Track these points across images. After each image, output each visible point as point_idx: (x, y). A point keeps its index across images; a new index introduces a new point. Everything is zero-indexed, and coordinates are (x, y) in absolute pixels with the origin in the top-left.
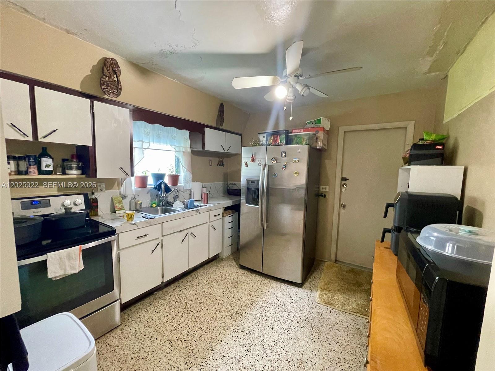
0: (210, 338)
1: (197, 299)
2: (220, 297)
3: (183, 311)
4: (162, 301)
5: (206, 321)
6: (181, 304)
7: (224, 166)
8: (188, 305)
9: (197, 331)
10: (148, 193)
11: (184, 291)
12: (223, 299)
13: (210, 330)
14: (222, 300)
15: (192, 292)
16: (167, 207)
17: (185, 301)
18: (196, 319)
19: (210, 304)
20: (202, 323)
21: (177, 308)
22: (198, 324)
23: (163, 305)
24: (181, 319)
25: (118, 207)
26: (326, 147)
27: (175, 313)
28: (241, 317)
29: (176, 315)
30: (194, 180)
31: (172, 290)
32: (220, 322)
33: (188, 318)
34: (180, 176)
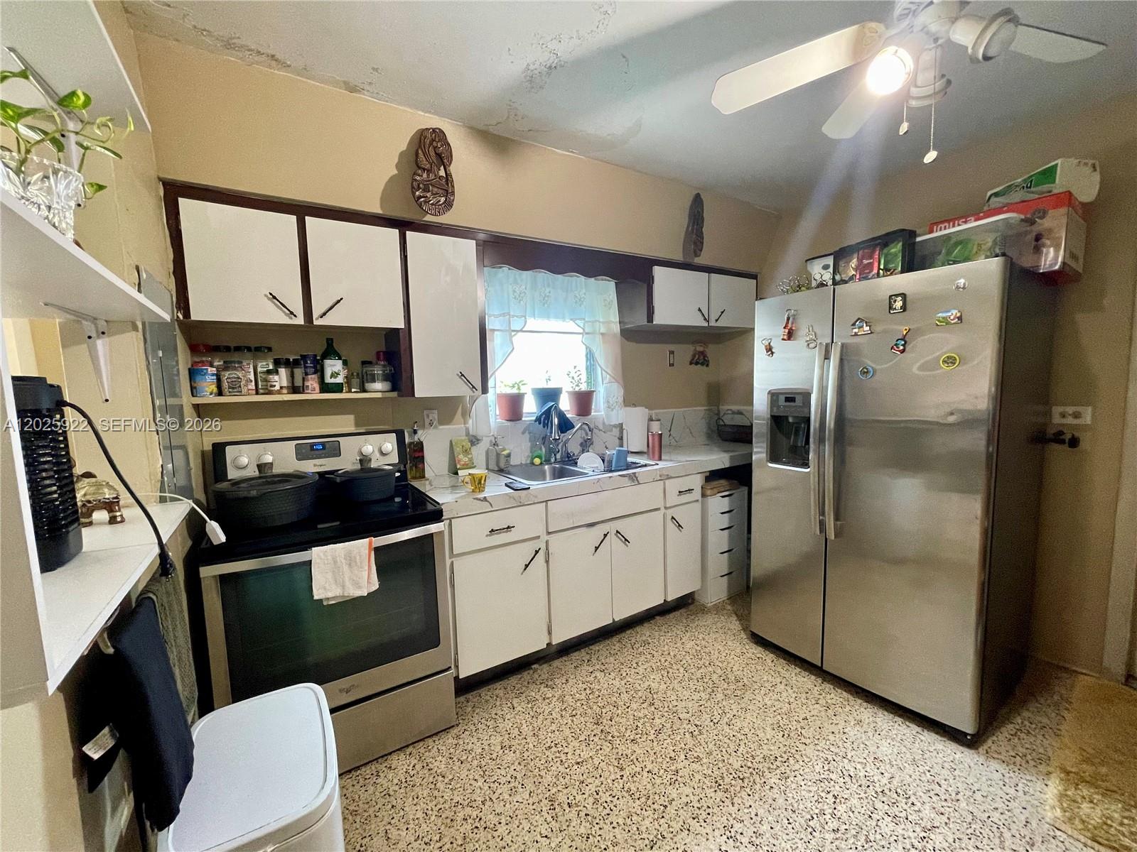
0: (655, 833)
1: (628, 705)
2: (690, 714)
3: (592, 731)
4: (546, 689)
5: (645, 774)
6: (589, 710)
7: (707, 365)
8: (603, 714)
9: (620, 797)
10: (523, 433)
11: (598, 674)
12: (698, 723)
13: (656, 806)
14: (696, 726)
15: (617, 683)
16: (565, 466)
17: (599, 704)
18: (621, 762)
19: (661, 726)
20: (635, 779)
21: (578, 717)
22: (625, 778)
23: (548, 701)
24: (585, 749)
25: (463, 463)
26: (1079, 267)
27: (573, 731)
28: (750, 793)
29: (573, 735)
30: (629, 402)
31: (573, 666)
32: (688, 790)
33: (600, 752)
34: (595, 393)
